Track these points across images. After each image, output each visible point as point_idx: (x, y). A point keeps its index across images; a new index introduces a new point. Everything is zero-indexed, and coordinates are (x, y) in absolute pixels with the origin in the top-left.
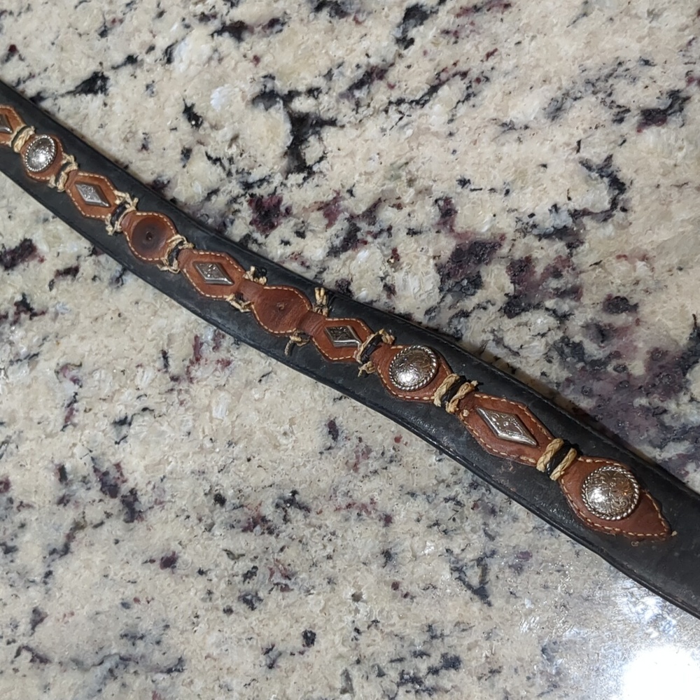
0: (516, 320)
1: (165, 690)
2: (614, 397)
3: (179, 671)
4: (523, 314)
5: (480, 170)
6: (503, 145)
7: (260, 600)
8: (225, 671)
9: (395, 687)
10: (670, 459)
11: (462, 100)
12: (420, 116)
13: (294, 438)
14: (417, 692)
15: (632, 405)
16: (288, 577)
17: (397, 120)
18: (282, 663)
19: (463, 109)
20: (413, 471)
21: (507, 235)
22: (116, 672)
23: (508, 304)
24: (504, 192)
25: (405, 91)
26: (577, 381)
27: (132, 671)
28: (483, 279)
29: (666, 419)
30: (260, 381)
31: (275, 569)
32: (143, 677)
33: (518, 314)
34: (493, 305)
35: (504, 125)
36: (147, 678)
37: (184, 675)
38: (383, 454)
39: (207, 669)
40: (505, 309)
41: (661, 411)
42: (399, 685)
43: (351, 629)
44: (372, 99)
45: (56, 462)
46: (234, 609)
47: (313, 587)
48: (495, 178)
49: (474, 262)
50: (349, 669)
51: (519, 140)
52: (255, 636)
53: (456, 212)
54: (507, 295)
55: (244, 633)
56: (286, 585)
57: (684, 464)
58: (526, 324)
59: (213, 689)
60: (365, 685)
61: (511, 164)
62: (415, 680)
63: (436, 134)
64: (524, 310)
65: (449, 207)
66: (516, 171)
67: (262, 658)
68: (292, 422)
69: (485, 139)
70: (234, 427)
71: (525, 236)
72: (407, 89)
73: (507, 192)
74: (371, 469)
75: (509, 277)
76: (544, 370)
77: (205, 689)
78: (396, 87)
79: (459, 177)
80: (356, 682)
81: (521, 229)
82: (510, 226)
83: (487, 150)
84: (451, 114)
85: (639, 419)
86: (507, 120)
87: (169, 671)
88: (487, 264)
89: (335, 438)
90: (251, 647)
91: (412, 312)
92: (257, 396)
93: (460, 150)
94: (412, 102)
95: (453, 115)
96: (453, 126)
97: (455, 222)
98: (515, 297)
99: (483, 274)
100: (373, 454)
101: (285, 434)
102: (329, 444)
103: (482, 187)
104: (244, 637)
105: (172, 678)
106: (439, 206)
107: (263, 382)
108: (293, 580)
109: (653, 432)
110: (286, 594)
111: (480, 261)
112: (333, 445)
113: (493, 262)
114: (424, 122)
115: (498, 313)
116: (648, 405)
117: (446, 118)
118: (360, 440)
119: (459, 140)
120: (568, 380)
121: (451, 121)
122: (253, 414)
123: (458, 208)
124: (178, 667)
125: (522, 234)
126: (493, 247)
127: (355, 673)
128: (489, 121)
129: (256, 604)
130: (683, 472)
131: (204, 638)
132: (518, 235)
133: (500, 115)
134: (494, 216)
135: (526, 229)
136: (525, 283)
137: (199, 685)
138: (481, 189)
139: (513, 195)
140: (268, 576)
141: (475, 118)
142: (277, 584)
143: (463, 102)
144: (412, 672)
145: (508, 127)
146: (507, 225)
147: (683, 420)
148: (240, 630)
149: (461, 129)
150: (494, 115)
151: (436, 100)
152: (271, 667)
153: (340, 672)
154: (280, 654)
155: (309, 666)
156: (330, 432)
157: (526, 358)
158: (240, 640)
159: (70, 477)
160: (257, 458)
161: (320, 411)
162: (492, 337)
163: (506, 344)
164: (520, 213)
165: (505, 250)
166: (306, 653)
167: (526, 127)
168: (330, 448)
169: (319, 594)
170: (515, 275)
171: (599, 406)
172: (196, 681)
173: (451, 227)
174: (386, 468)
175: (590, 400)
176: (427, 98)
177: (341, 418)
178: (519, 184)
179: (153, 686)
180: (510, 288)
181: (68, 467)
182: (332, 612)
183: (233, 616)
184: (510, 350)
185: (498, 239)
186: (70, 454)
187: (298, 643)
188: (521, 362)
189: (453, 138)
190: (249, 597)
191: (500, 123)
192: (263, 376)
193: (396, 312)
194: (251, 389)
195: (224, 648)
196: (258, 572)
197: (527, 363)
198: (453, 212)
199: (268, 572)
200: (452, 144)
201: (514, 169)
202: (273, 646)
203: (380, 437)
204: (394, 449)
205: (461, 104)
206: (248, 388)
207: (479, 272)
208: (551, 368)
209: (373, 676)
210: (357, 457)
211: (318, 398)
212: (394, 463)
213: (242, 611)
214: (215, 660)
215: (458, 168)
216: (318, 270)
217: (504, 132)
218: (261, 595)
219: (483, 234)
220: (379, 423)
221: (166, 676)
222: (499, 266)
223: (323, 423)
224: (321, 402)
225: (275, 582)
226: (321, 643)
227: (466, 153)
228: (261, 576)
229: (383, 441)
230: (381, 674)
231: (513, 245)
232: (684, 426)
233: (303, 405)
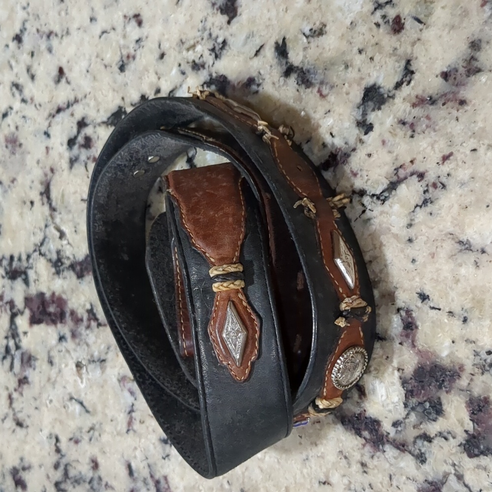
0: (475, 461)
4: (482, 457)
5: (438, 288)
6: (460, 265)
11: (420, 204)
12: (382, 213)
17: (361, 212)
19: (421, 215)
21: (465, 367)
23: (467, 441)
24: (462, 319)
25: (366, 182)
28: (444, 407)
33: (477, 456)
34: (454, 438)
35: (461, 242)
40: (464, 445)
44: (337, 185)
45: (126, 458)
48: (453, 301)
49: (435, 386)
51: (477, 264)
53: (417, 327)
54: (466, 431)
58: (485, 469)
61: (469, 290)
63: (396, 236)
64: (483, 453)
65: (410, 320)
66: (473, 299)
69: (443, 254)
71: (483, 374)
72: (368, 180)
73: (465, 320)
75: (468, 414)
78: (358, 176)
79: (419, 291)
81: (479, 364)
82: (468, 358)
83: (445, 267)
84: (409, 218)
86: (464, 238)
88: (447, 392)
91: (380, 419)
93: (420, 260)
94: (373, 195)
95: (412, 220)
96: (412, 232)
97: (416, 338)
98: (474, 437)
99: (444, 401)
103: (441, 307)
106: (401, 316)
111: (440, 387)
113: (452, 392)
114: (385, 220)
115: (458, 448)
117: (405, 221)
119: (417, 248)
121: (410, 225)
122: (257, 471)
123: (419, 323)
125: (481, 371)
126: (452, 376)
128: (446, 235)
132: (476, 370)
133: (457, 231)
134: (453, 342)
135: (484, 366)
136: (484, 425)
138: (440, 309)
139: (471, 324)
141: (432, 228)
143: (421, 207)
145: (465, 246)
146: (464, 355)
149: (420, 237)
150: (451, 230)
151: (396, 198)
159: (136, 475)
161: (308, 489)
162: (453, 472)
163: (466, 482)
164: (478, 347)
165: (464, 382)
167: (483, 252)
170: (473, 413)
173: (413, 341)
176: (386, 194)
178: (477, 313)
180: (470, 426)
181: (133, 465)
185: (457, 368)
186: (133, 455)
189: (411, 245)
191: (457, 240)
193: (367, 414)
198: (414, 327)
200: (411, 251)
201: (471, 296)
205: (418, 208)
207: (439, 398)
211: (306, 476)
215: (417, 279)
217: (461, 251)
219: (442, 359)
222: (459, 399)
224: (308, 480)
227: (424, 265)
231: (472, 380)
233: (295, 477)
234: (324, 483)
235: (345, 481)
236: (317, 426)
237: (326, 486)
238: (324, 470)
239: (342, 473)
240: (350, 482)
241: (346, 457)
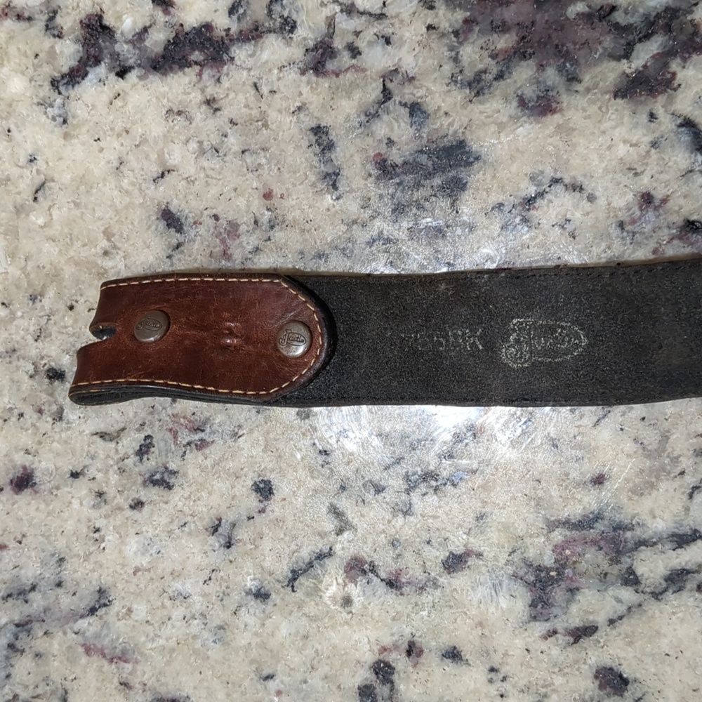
1: (97, 636)
2: (538, 17)
3: (105, 605)
7: (174, 473)
8: (168, 578)
9: (404, 497)
10: (645, 66)
13: (122, 254)
14: (436, 489)
15: (567, 19)
16: (199, 429)
18: (242, 534)
20: (308, 226)
22: (19, 644)
26: (480, 18)
27: (41, 633)
29: (619, 17)
30: (35, 199)
31: (176, 427)
32: (60, 634)
36: (65, 633)
37: (116, 607)
38: (256, 222)
39: (142, 586)
41: (608, 10)
42: (408, 492)
43: (314, 454)
46: (143, 499)
47: (240, 427)
50: (335, 502)
52: (189, 519)
55: (172, 522)
56: (202, 440)
57: (666, 65)
59: (163, 606)
60: (365, 510)
62: (428, 476)
67: (213, 540)
68: (108, 234)
70: (27, 275)
74: (250, 248)
76: (429, 21)
77: (152, 611)
80: (351, 514)
85: (583, 33)
87: (93, 611)
89: (180, 229)
90: (190, 534)
91: (209, 19)
92: (41, 221)
100: (243, 228)
101: (106, 253)
102: (174, 242)
104: (174, 526)
105: (101, 618)
107: (41, 199)
108: (208, 430)
109: (608, 41)
110: (207, 451)
112: (181, 240)
116: (587, 9)
118: (216, 217)
120: (466, 21)
122: (47, 247)
124: (102, 601)
127: (344, 503)
129: (172, 481)
130: (669, 76)
131: (120, 552)
137: (141, 610)
140: (171, 441)
142: (189, 444)
144: (419, 469)
147: (641, 10)
148: (164, 520)
152: (229, 545)
153: (324, 510)
154: (234, 525)
155: (278, 522)
156: (169, 226)
157: (397, 16)
158: (170, 532)
160: (82, 300)
161: (141, 205)
162: (338, 8)
163: (361, 9)
166: (269, 509)
168: (178, 246)
169: (251, 431)
171: (523, 38)
172: (135, 606)
174: (269, 239)
175: (507, 35)
177: (175, 202)
179: (80, 639)
182: (281, 446)
183: (146, 509)
184: (370, 14)
187: (253, 501)
188: (392, 25)
190: (158, 477)
192: (36, 192)
193: (187, 28)
194: (28, 215)
195: (153, 551)
196: (154, 442)
197: (402, 21)
199: (169, 435)
202: (220, 520)
203: (241, 202)
204: (268, 209)
206: (23, 216)
208: (437, 16)
209: (370, 496)
210: (223, 241)
212: (277, 228)
213: (155, 497)
214: (149, 570)
216: (46, 17)
218: (172, 466)
220: (233, 185)
221: (91, 619)
223: (154, 218)
224: (136, 192)
225: (185, 442)
226: (282, 488)
228: (162, 444)
229: (248, 206)
230: (379, 490)
232: (646, 17)
233: (113, 206)
234: (163, 175)
235: (193, 145)
236: (118, 103)
237: (168, 177)
238: (154, 157)
239: (183, 138)
240: (200, 143)
241: (180, 113)
